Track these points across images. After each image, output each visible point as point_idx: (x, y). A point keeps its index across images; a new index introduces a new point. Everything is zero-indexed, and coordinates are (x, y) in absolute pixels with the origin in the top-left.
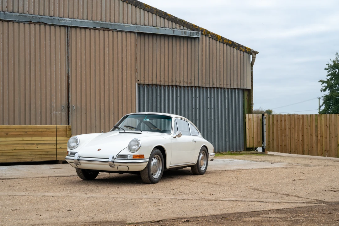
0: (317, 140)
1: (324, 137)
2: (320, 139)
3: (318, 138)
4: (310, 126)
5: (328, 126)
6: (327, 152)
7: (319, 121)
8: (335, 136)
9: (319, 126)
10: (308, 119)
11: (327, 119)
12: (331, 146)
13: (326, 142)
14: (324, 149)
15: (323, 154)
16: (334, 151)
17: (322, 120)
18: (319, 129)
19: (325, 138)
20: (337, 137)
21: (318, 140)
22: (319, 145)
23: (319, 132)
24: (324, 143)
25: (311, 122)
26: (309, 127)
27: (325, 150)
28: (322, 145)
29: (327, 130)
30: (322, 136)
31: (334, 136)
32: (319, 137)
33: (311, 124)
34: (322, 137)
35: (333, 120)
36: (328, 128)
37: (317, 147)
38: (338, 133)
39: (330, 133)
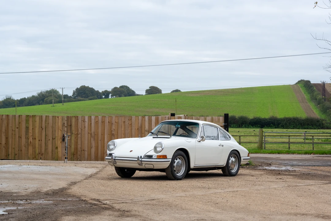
0: (27, 142)
1: (37, 139)
2: (32, 141)
3: (29, 141)
4: (17, 128)
5: (43, 127)
6: (42, 155)
7: (31, 123)
8: (53, 138)
9: (31, 128)
10: (15, 120)
11: (42, 121)
12: (46, 149)
13: (40, 146)
14: (37, 152)
15: (35, 157)
16: (50, 154)
17: (36, 121)
18: (31, 131)
19: (39, 140)
20: (55, 140)
21: (29, 143)
22: (30, 149)
23: (31, 134)
24: (37, 146)
25: (20, 123)
26: (16, 129)
27: (39, 154)
28: (34, 148)
29: (42, 132)
30: (35, 139)
31: (51, 139)
32: (31, 139)
33: (19, 125)
35: (50, 122)
36: (44, 130)
37: (28, 150)
38: (57, 135)
39: (46, 135)
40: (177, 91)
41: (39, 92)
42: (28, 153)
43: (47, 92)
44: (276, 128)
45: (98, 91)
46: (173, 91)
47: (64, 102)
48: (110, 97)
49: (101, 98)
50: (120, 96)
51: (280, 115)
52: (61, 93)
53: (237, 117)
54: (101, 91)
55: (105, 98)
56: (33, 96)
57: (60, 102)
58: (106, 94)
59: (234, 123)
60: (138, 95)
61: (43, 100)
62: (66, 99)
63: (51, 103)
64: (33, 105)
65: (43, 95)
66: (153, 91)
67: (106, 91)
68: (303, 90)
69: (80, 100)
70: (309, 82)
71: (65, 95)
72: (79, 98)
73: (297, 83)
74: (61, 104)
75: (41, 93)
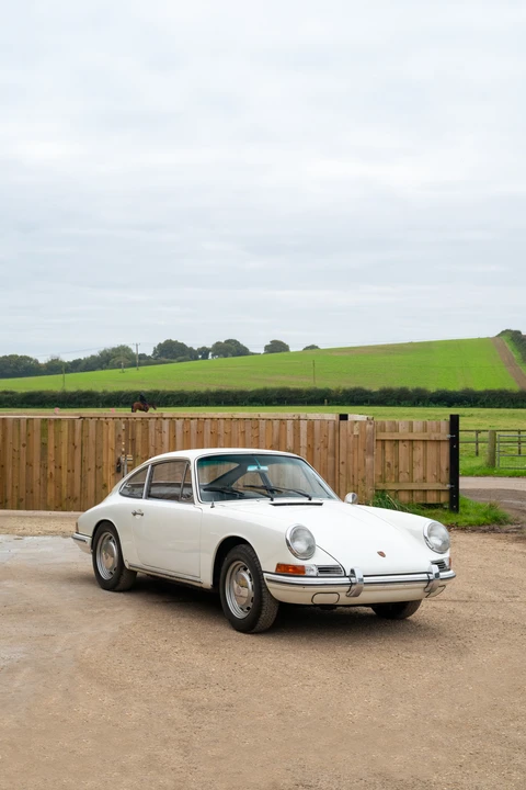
0: (44, 475)
1: (65, 468)
2: (53, 472)
3: (49, 473)
4: (24, 445)
5: (76, 444)
6: (75, 500)
7: (51, 434)
8: (96, 466)
9: (51, 445)
10: (19, 430)
12: (83, 489)
13: (71, 482)
14: (65, 495)
15: (61, 505)
16: (92, 500)
17: (61, 431)
18: (51, 451)
19: (69, 471)
20: (101, 469)
21: (48, 476)
22: (51, 488)
23: (51, 458)
24: (64, 483)
25: (29, 435)
26: (22, 448)
27: (70, 498)
28: (58, 486)
29: (73, 453)
30: (61, 467)
31: (93, 467)
32: (52, 468)
34: (58, 470)
35: (91, 432)
36: (78, 450)
37: (45, 491)
38: (105, 460)
39: (82, 461)
40: (313, 347)
41: (102, 350)
42: (45, 498)
43: (114, 349)
44: (472, 406)
45: (191, 349)
46: (307, 348)
47: (140, 365)
48: (210, 357)
49: (197, 359)
50: (226, 356)
51: (479, 385)
52: (135, 351)
53: (410, 390)
54: (196, 348)
55: (203, 358)
56: (92, 357)
57: (133, 365)
58: (204, 352)
59: (405, 399)
60: (253, 354)
61: (107, 362)
62: (142, 361)
63: (120, 367)
64: (93, 370)
65: (107, 355)
66: (277, 347)
67: (204, 348)
68: (510, 347)
69: (164, 363)
70: (519, 332)
71: (141, 355)
72: (163, 359)
73: (499, 335)
74: (135, 369)
75: (105, 351)
